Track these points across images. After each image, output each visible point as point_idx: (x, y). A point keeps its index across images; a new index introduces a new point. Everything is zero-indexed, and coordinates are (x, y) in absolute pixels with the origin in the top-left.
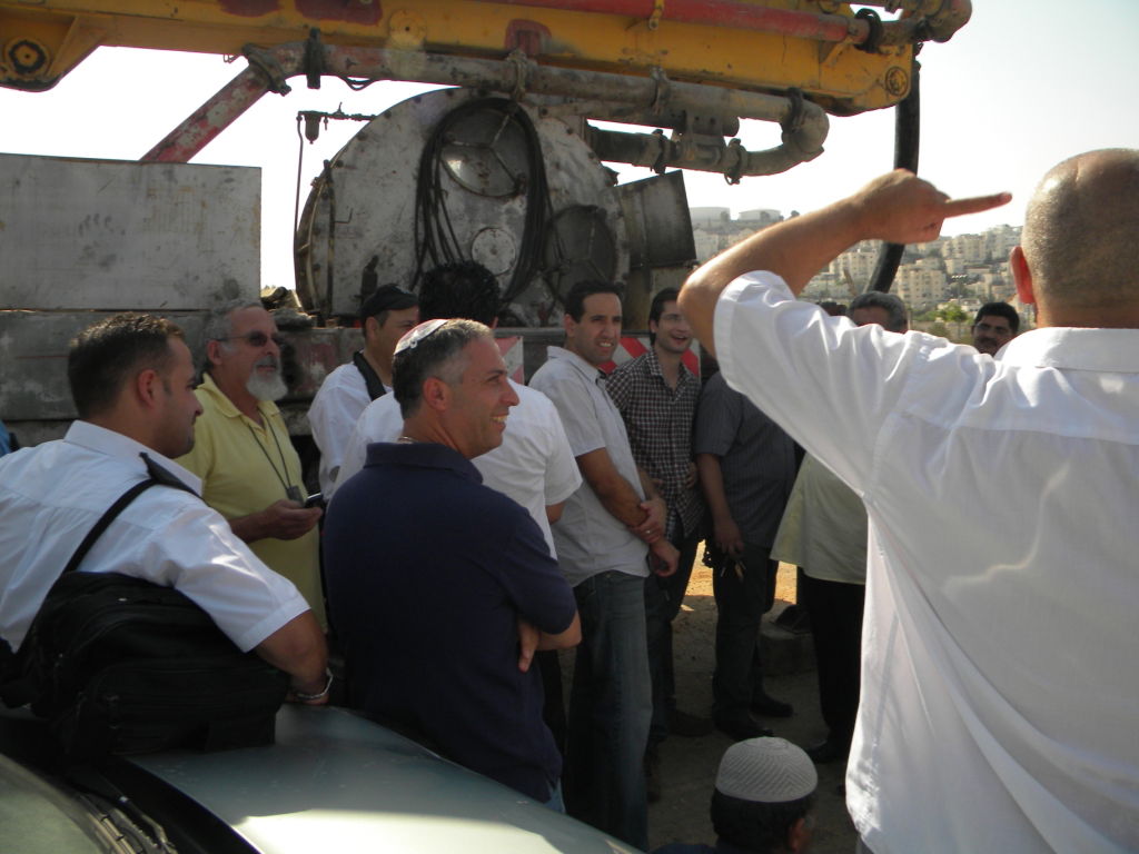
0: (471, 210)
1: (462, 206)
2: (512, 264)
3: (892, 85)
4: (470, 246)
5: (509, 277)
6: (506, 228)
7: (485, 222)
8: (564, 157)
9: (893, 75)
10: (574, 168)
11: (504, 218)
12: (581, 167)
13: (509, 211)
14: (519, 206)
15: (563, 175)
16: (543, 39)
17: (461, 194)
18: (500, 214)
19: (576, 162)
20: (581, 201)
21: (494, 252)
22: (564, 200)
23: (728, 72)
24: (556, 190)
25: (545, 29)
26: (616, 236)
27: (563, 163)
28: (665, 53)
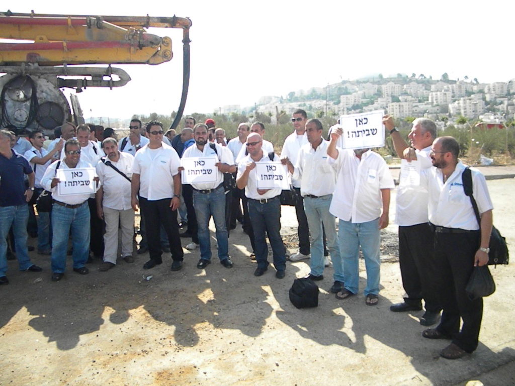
0: (14, 105)
1: (12, 104)
2: (26, 118)
3: (165, 55)
4: (14, 114)
5: (26, 122)
6: (25, 109)
7: (18, 108)
8: (45, 89)
9: (165, 52)
10: (48, 91)
11: (24, 107)
12: (51, 91)
13: (25, 105)
14: (28, 103)
15: (44, 94)
16: (38, 58)
17: (12, 101)
18: (22, 106)
19: (49, 89)
20: (50, 100)
21: (21, 116)
22: (43, 101)
23: (98, 60)
24: (41, 98)
25: (39, 55)
26: (63, 109)
27: (44, 91)
28: (77, 57)
